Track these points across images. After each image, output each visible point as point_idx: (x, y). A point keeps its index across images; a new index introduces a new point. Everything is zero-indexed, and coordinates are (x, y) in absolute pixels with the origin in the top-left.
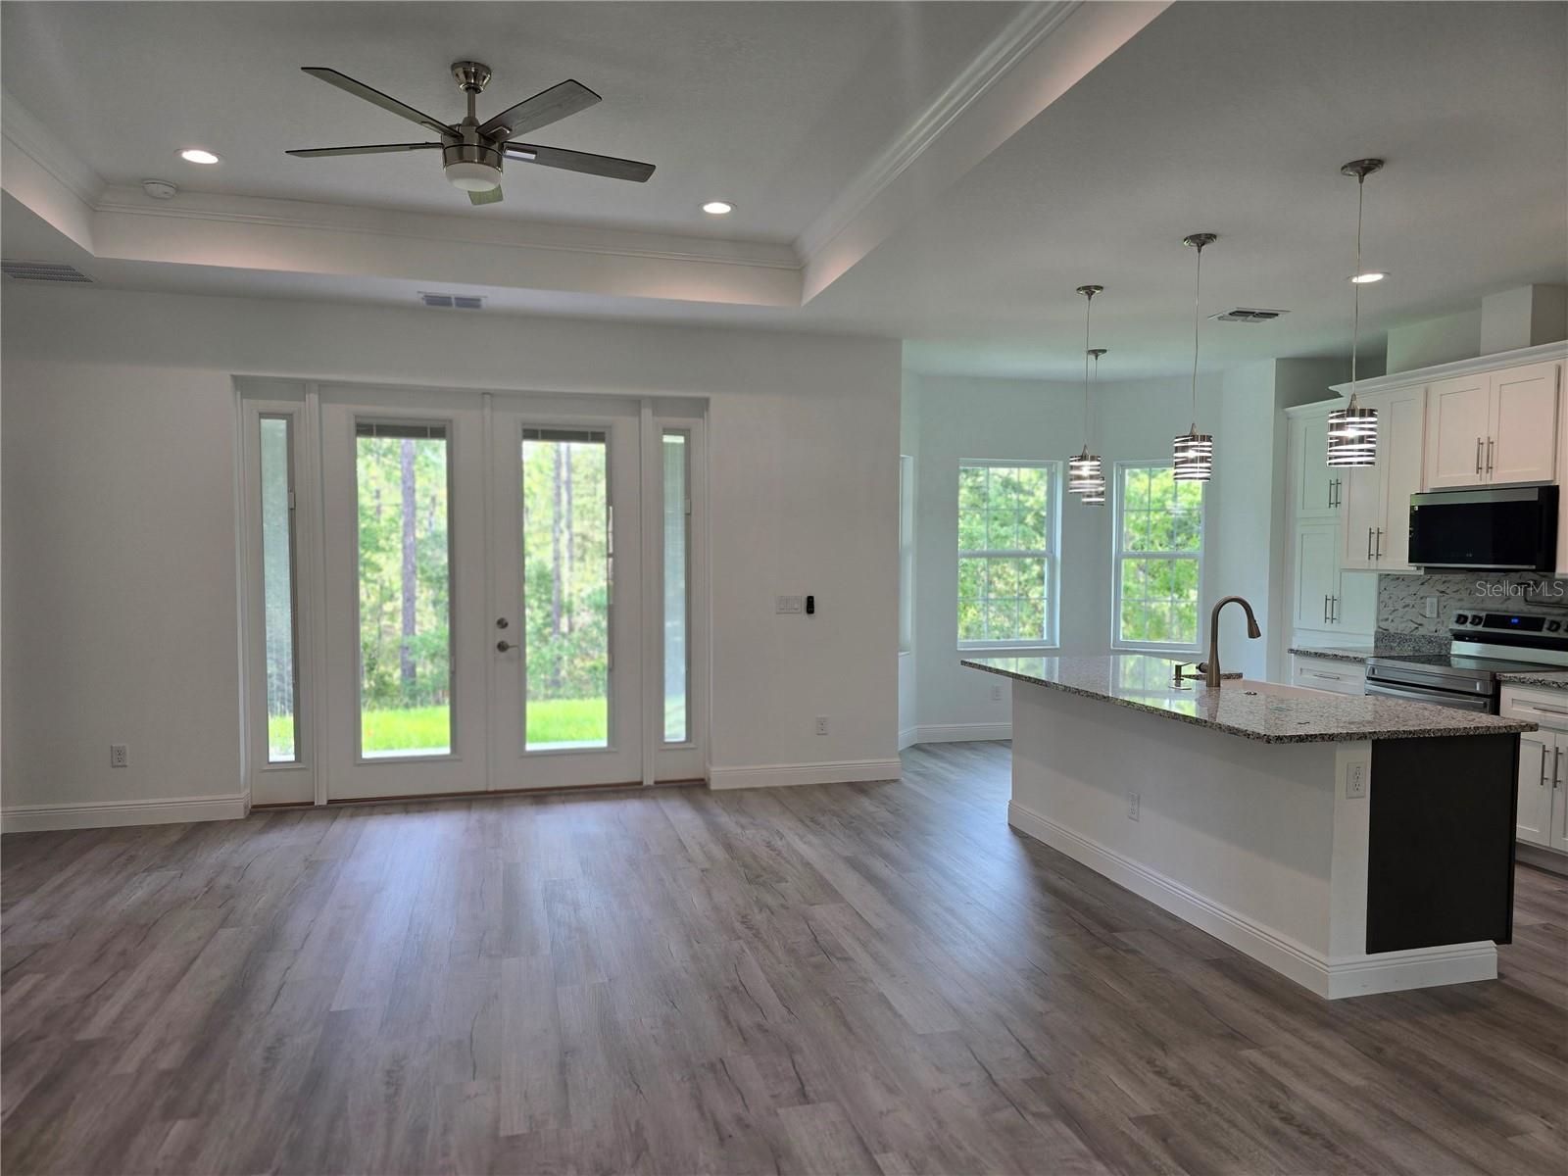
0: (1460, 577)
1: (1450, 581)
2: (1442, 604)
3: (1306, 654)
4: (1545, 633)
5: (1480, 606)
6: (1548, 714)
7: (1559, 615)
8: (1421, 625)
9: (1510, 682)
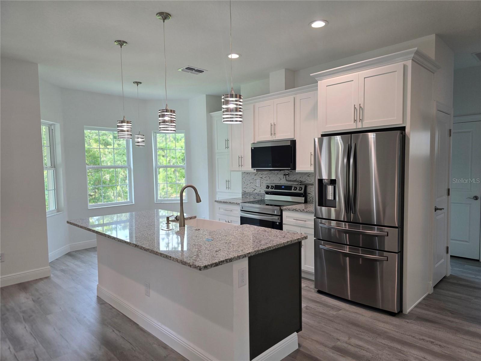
0: (266, 172)
1: (263, 174)
2: (261, 182)
3: (220, 202)
4: (293, 191)
5: (273, 182)
6: (298, 221)
7: (296, 185)
8: (255, 189)
9: (286, 210)
